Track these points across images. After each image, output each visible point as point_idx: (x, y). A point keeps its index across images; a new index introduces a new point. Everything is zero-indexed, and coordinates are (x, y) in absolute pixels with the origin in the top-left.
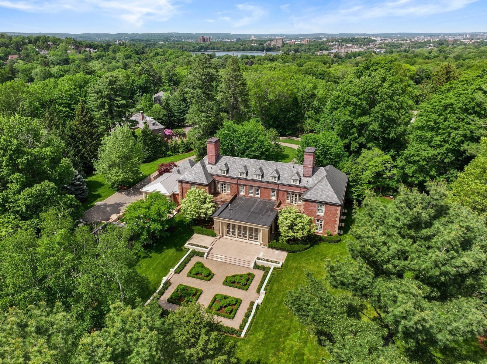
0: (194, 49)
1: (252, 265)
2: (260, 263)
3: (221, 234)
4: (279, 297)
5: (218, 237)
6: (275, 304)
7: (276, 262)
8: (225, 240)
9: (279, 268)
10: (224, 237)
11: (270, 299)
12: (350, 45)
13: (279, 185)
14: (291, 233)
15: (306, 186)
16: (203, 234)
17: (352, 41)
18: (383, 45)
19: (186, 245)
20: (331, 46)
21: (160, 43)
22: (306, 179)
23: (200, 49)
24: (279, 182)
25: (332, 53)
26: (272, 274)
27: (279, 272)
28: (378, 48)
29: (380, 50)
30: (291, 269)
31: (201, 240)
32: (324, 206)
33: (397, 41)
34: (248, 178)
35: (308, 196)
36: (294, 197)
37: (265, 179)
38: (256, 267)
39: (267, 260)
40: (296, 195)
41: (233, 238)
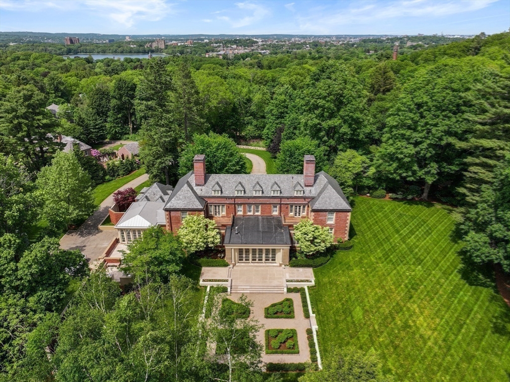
0: (61, 51)
1: (285, 290)
2: (292, 285)
3: (233, 262)
4: (331, 318)
5: (231, 266)
6: (332, 326)
7: (307, 281)
8: (239, 268)
9: (313, 287)
10: (237, 264)
11: (323, 322)
12: (235, 46)
13: (281, 198)
14: (313, 248)
15: (310, 195)
16: (213, 266)
17: (236, 43)
18: (265, 46)
19: (201, 283)
20: (216, 47)
21: (11, 44)
22: (308, 189)
23: (69, 52)
24: (281, 195)
25: (221, 55)
26: (310, 295)
27: (315, 291)
28: (262, 50)
29: (264, 51)
30: (325, 284)
31: (214, 273)
32: (335, 214)
33: (277, 42)
34: (246, 195)
35: (317, 206)
36: (298, 209)
37: (265, 194)
38: (290, 290)
39: (298, 281)
40: (300, 207)
41: (247, 264)
